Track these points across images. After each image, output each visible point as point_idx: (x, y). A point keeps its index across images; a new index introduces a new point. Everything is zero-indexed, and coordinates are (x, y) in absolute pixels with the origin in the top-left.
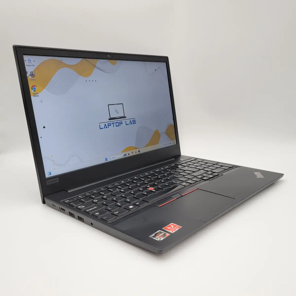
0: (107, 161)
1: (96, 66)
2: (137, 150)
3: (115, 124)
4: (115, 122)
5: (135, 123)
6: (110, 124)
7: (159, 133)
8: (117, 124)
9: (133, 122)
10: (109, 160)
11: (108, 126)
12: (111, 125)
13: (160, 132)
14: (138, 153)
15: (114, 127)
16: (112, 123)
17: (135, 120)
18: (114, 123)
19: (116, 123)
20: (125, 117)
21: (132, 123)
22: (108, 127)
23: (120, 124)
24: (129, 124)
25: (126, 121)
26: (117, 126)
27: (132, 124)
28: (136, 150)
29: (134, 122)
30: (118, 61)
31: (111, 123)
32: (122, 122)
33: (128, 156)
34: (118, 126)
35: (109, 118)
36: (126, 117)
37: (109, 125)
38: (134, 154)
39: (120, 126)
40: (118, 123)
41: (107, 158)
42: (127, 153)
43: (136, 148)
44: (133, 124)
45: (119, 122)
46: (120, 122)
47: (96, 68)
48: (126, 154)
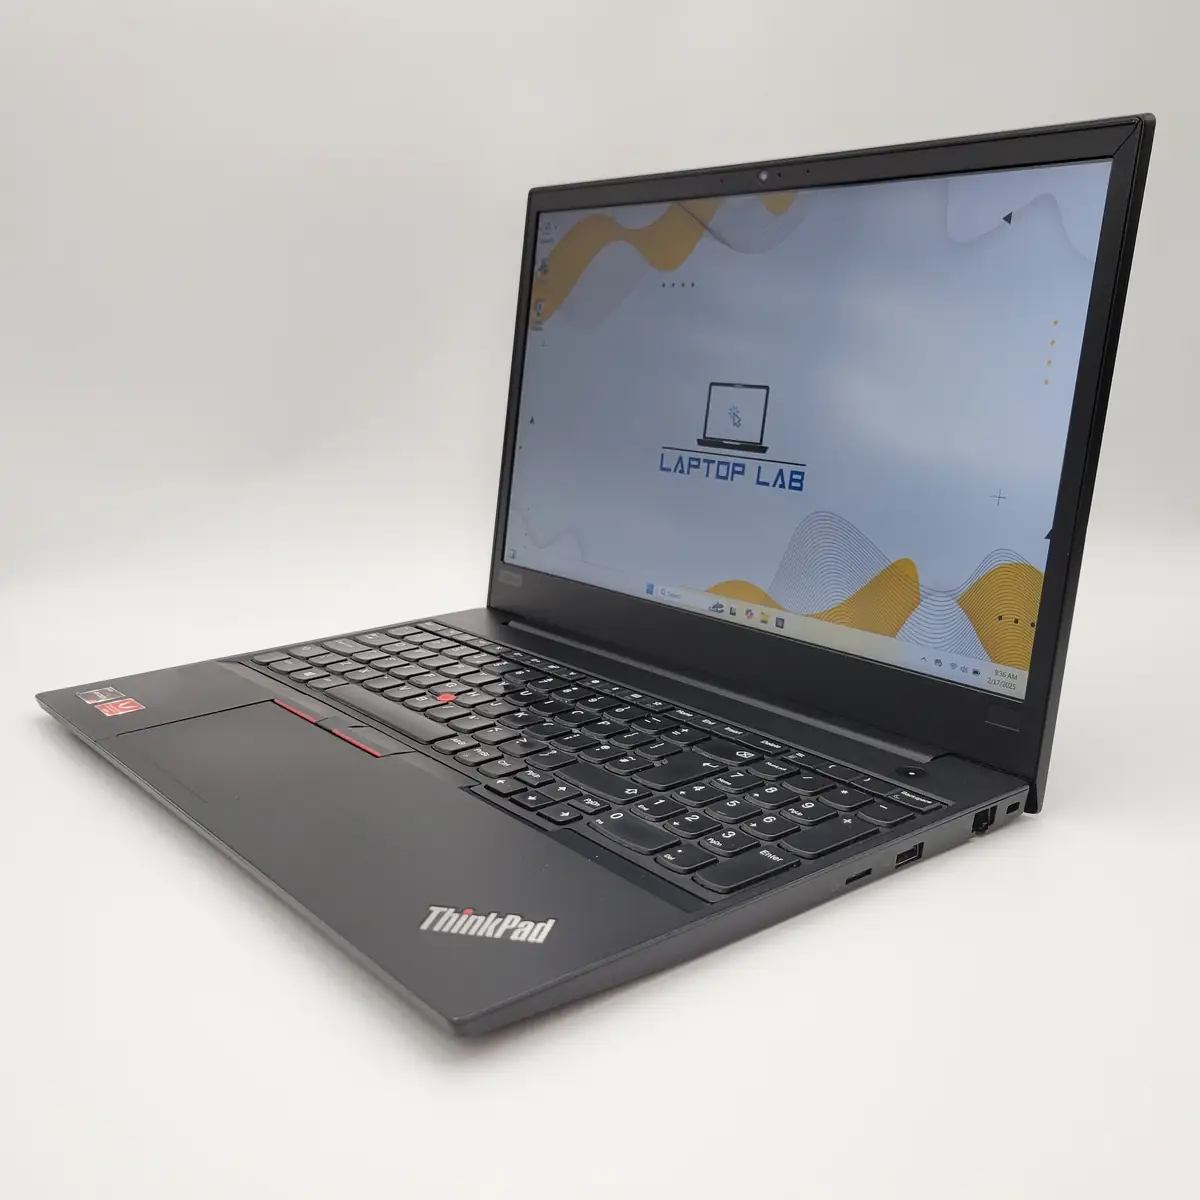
0: (648, 597)
1: (711, 224)
2: (773, 614)
3: (713, 467)
4: (717, 459)
5: (800, 489)
6: (698, 460)
7: (917, 582)
8: (723, 471)
9: (792, 480)
10: (657, 597)
11: (690, 465)
12: (697, 467)
13: (925, 579)
14: (770, 627)
15: (707, 475)
16: (705, 461)
17: (802, 474)
18: (714, 462)
19: (720, 463)
20: (764, 450)
21: (787, 485)
22: (688, 472)
23: (734, 472)
24: (771, 485)
25: (760, 468)
26: (718, 477)
27: (783, 486)
28: (766, 610)
29: (797, 482)
30: (802, 193)
31: (702, 456)
32: (743, 466)
33: (726, 616)
34: (725, 478)
35: (701, 437)
36: (768, 451)
37: (694, 463)
38: (754, 623)
39: (732, 479)
40: (728, 464)
41: (652, 586)
42: (727, 603)
43: (768, 601)
44: (791, 487)
45: (732, 460)
46: (735, 465)
47: (706, 233)
48: (722, 606)
